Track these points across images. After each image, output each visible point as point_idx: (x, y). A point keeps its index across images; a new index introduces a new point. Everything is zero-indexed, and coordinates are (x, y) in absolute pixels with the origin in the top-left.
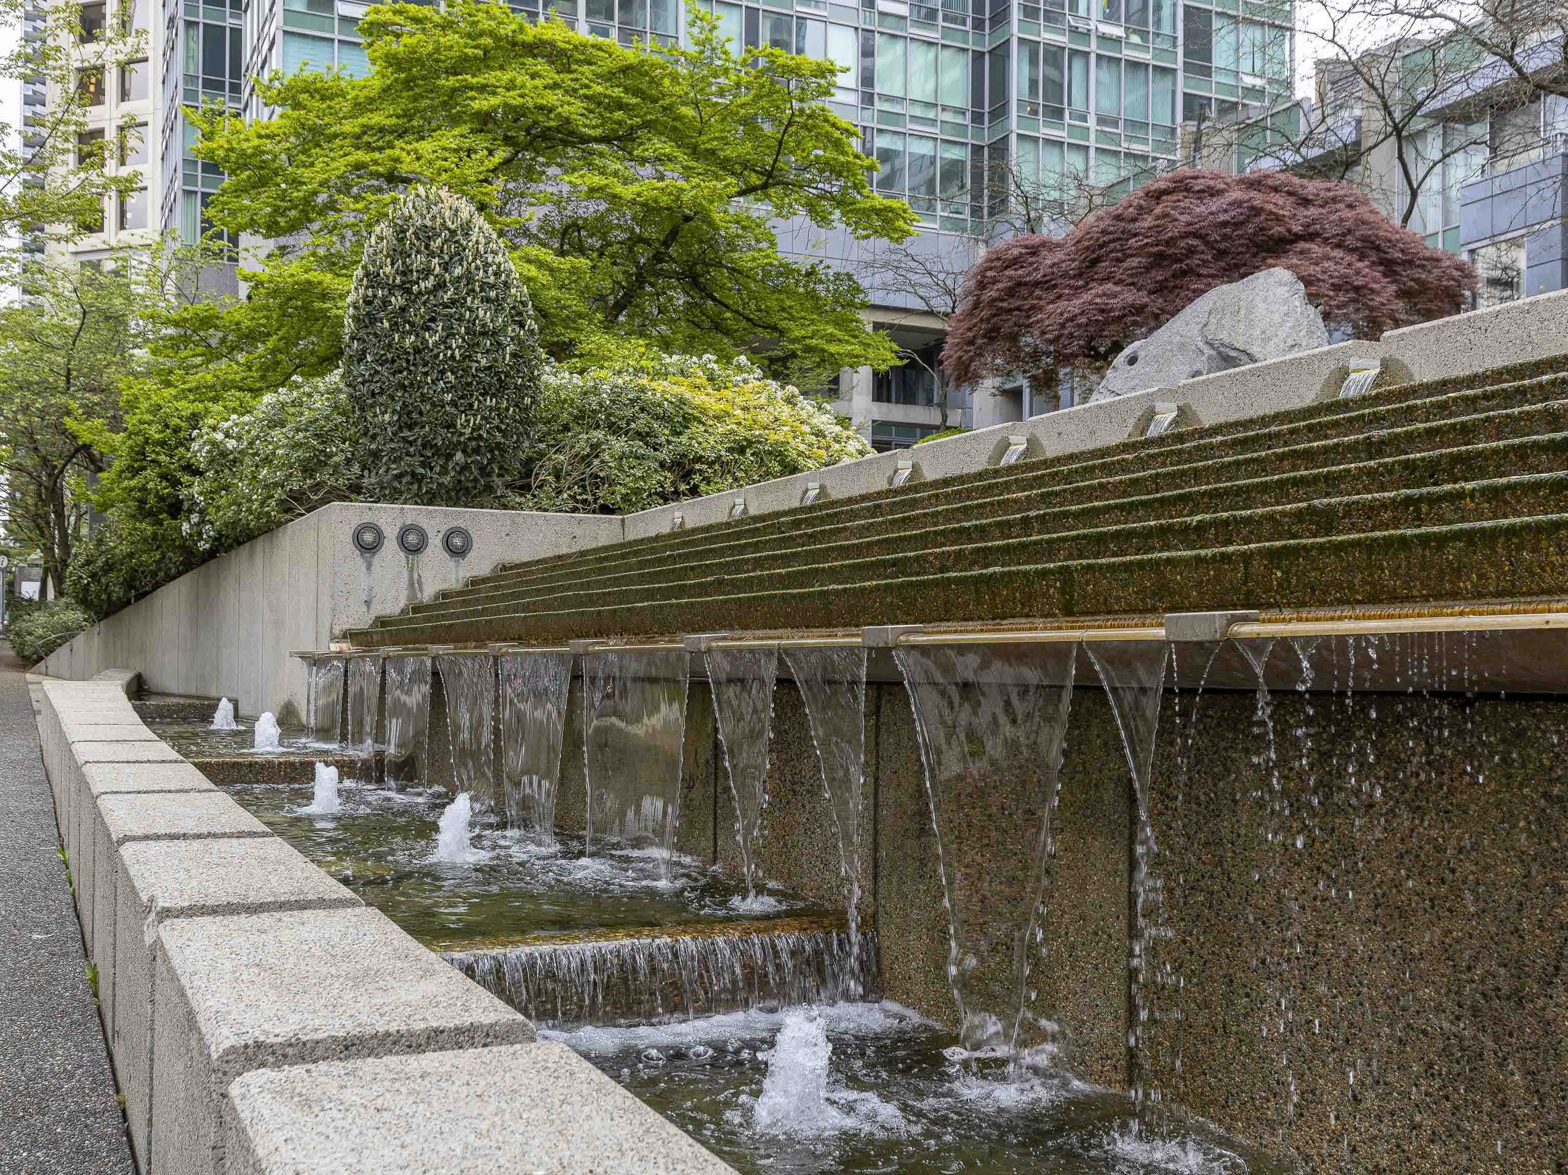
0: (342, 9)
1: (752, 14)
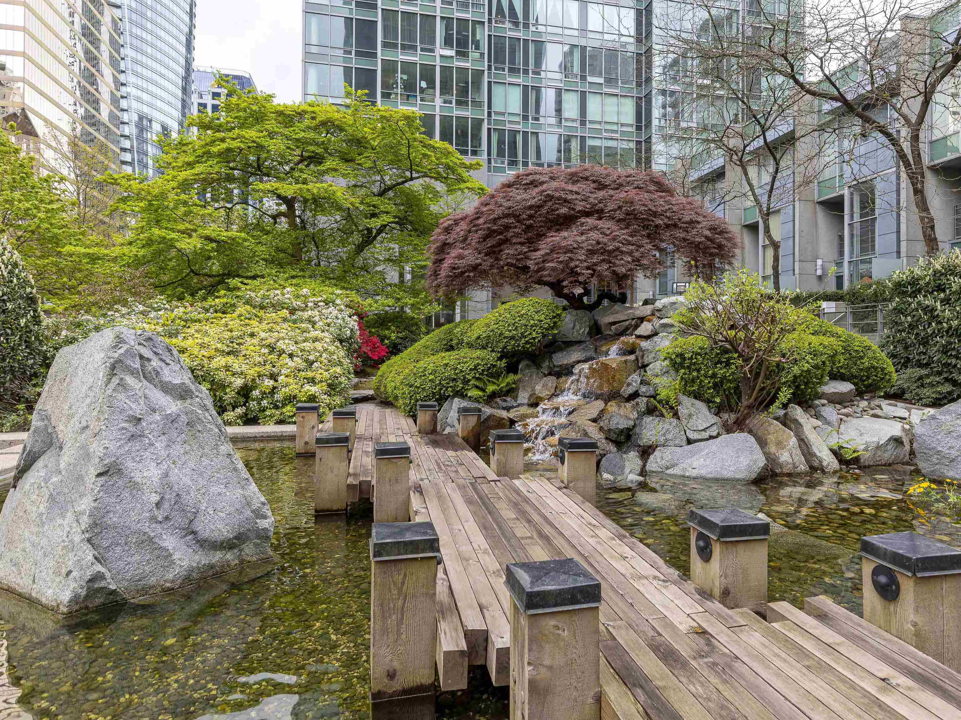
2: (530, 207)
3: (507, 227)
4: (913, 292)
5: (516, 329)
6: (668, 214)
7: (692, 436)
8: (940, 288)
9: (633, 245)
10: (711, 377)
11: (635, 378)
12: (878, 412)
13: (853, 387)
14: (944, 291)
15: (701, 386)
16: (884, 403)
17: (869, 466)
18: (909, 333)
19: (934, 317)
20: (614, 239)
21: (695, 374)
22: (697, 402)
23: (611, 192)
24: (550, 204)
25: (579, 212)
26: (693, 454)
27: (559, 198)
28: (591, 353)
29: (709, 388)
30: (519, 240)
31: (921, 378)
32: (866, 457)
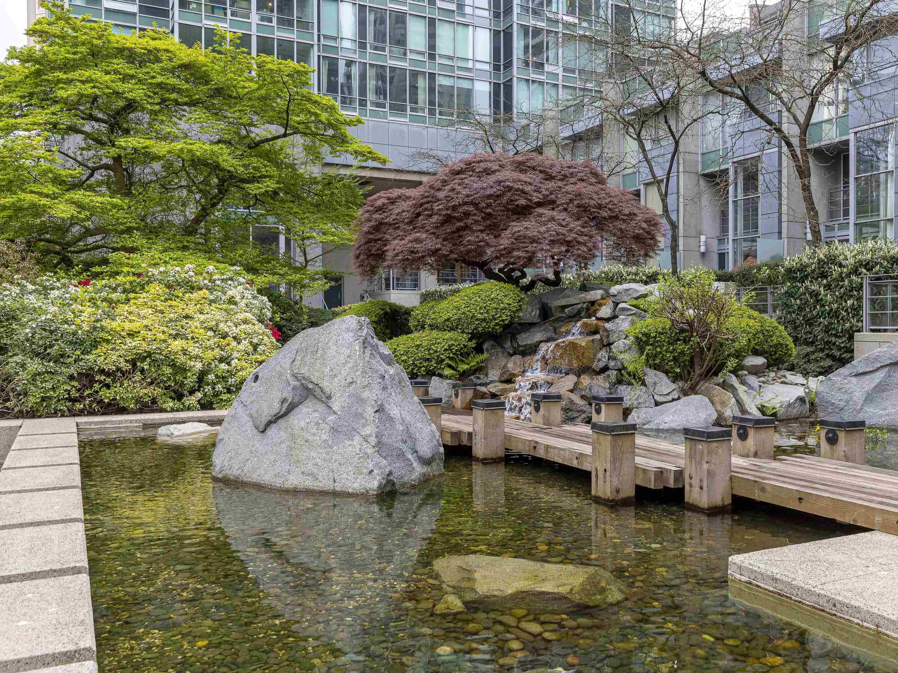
0: (107, 4)
1: (362, 7)
2: (490, 196)
3: (467, 214)
4: (801, 278)
5: (487, 312)
6: (610, 206)
7: (659, 399)
8: (824, 276)
9: (586, 236)
10: (671, 352)
11: (603, 354)
12: (784, 379)
13: (765, 360)
14: (826, 277)
15: (663, 359)
16: (788, 374)
17: (783, 420)
18: (798, 314)
19: (817, 301)
20: (571, 230)
21: (658, 350)
22: (658, 373)
23: (560, 184)
24: (509, 194)
25: (535, 203)
26: (662, 413)
27: (517, 190)
28: (550, 334)
29: (669, 361)
30: (479, 228)
31: (807, 355)
32: (781, 412)
